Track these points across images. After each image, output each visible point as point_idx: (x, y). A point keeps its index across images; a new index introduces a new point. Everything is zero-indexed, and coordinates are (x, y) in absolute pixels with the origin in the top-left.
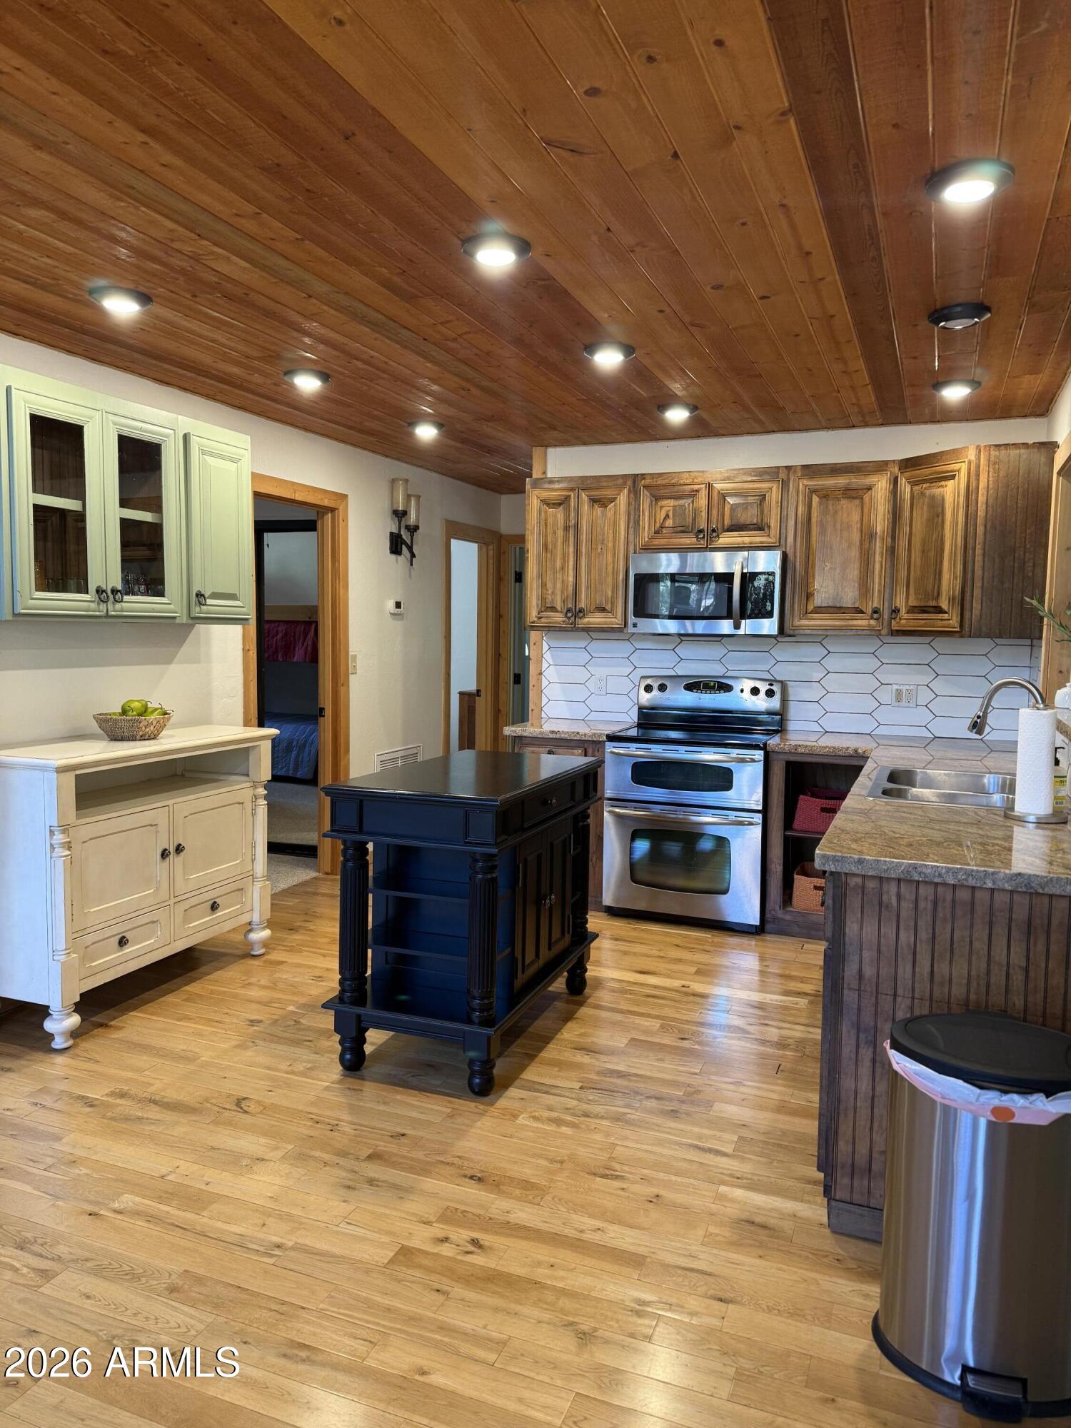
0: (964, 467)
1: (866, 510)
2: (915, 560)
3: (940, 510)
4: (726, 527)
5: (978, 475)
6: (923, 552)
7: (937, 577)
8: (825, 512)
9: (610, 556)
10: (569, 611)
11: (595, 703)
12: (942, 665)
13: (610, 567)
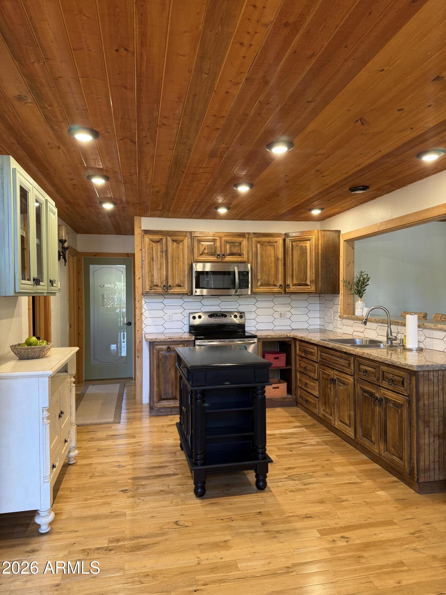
0: (314, 237)
1: (276, 250)
2: (295, 267)
3: (305, 251)
4: (227, 254)
5: (318, 240)
6: (299, 265)
7: (305, 273)
8: (262, 249)
9: (182, 264)
10: (164, 286)
11: (167, 325)
12: (293, 304)
13: (182, 269)
